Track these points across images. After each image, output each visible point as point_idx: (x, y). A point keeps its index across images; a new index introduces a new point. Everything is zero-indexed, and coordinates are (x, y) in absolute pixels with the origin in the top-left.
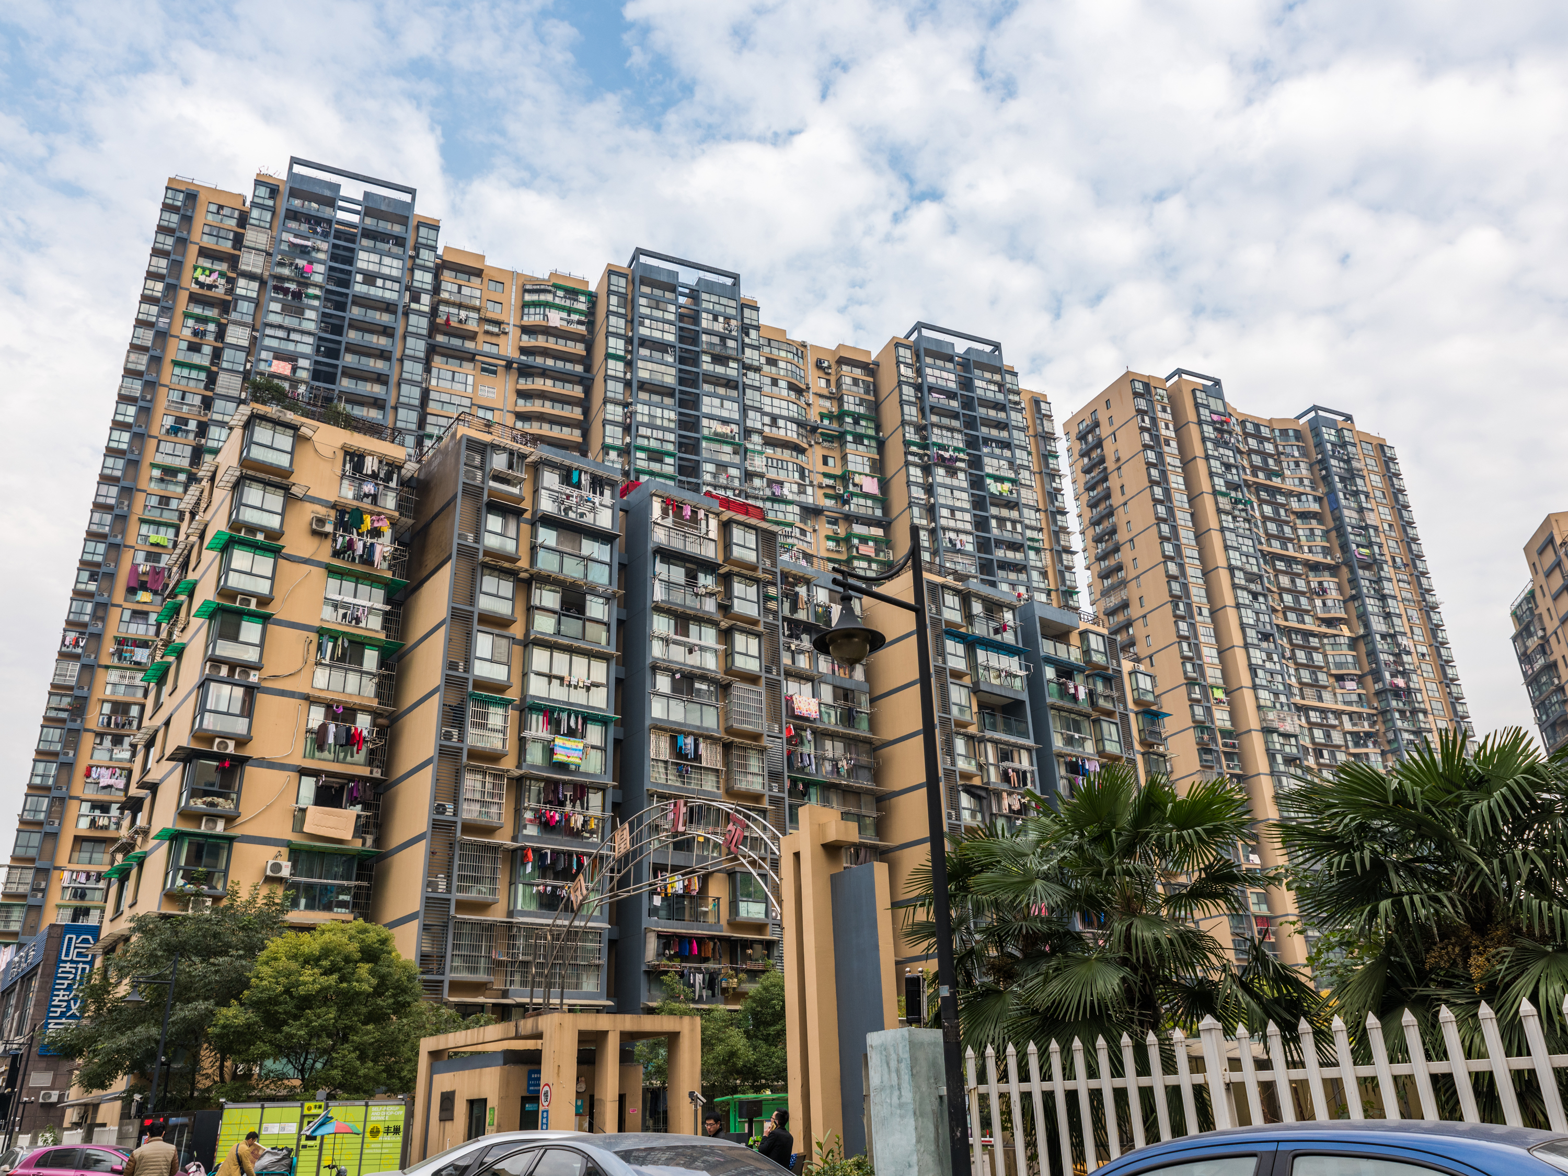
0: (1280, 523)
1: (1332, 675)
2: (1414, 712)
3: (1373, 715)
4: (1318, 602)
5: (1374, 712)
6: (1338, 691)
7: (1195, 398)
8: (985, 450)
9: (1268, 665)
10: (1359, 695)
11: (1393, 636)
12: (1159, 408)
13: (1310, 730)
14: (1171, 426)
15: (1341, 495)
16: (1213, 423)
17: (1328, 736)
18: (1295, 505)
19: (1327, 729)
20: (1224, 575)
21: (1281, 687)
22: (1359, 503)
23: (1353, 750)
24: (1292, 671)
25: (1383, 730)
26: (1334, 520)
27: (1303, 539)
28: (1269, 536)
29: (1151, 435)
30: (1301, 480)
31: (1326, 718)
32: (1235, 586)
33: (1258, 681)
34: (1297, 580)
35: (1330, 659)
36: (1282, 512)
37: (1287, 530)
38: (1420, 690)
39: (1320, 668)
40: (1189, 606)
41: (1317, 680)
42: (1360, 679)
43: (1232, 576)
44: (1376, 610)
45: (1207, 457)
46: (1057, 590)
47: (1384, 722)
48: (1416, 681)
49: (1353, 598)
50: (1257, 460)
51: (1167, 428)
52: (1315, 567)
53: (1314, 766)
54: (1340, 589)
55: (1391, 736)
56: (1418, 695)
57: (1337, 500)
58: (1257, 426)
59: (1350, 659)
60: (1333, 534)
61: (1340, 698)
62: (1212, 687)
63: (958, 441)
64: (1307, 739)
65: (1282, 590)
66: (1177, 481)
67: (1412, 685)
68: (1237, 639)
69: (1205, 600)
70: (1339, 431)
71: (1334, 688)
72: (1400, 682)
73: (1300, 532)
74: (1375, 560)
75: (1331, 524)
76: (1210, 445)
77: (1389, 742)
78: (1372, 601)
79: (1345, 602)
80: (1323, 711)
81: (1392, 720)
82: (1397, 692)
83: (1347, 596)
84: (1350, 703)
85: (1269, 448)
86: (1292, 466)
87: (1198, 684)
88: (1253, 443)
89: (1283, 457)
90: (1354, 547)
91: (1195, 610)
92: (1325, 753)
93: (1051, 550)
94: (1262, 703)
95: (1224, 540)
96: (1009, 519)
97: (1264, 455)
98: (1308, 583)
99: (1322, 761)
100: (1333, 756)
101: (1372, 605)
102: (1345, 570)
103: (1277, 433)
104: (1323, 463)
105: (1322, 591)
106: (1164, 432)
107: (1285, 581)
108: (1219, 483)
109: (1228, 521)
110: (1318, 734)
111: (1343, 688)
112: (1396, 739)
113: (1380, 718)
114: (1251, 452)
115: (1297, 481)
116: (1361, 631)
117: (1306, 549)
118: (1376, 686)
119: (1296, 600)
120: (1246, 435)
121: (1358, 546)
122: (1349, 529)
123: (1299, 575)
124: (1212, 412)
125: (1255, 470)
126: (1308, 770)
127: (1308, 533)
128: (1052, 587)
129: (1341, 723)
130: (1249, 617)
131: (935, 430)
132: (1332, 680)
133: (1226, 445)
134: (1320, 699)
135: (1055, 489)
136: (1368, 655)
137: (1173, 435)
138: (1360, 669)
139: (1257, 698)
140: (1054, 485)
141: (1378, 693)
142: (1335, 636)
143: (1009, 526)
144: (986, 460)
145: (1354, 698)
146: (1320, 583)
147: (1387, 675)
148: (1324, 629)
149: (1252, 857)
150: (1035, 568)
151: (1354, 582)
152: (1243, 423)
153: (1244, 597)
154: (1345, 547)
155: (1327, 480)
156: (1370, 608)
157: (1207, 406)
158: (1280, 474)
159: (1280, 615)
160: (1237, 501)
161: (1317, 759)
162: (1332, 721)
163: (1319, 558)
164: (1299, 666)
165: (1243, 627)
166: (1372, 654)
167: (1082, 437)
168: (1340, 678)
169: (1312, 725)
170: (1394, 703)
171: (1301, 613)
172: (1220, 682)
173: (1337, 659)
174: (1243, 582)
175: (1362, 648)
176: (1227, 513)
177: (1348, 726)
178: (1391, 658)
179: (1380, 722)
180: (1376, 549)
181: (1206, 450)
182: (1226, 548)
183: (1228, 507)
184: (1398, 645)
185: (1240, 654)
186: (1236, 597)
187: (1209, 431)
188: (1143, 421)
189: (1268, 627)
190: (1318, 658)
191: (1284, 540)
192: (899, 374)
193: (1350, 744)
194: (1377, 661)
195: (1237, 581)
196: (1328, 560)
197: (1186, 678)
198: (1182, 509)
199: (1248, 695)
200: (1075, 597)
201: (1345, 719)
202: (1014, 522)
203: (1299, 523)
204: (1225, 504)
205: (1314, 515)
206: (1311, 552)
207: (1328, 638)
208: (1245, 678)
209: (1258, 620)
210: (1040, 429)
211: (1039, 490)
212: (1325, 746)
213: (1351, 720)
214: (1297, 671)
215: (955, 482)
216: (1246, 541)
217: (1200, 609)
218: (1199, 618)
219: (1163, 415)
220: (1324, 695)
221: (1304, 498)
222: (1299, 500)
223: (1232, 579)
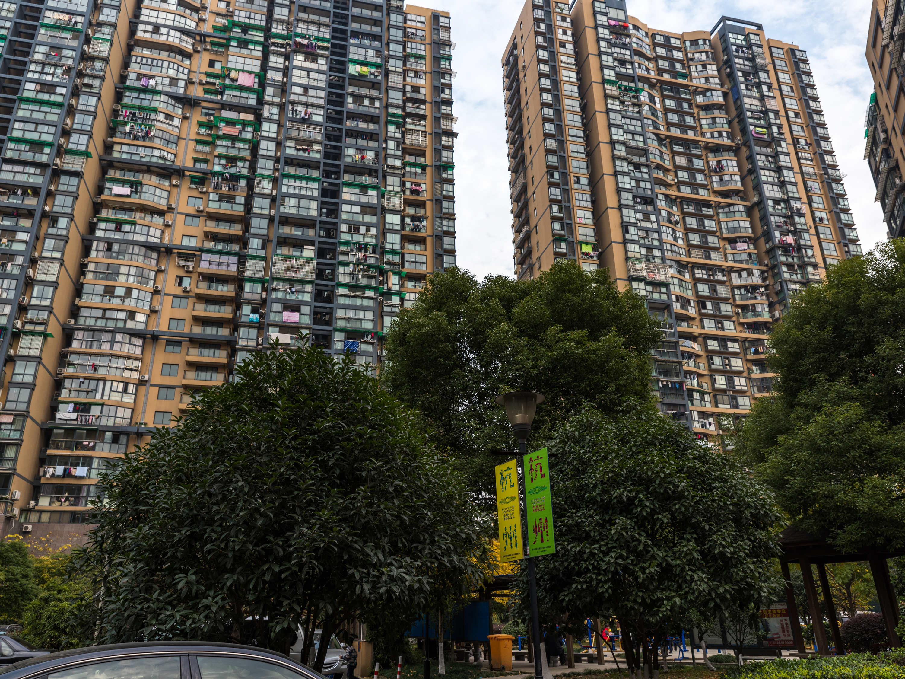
0: (681, 113)
1: (724, 239)
2: (804, 265)
3: (764, 271)
5: (764, 268)
6: (729, 251)
7: (594, 8)
8: (352, 41)
9: (643, 224)
10: (750, 254)
11: (787, 201)
12: (559, 18)
13: (695, 285)
14: (569, 33)
15: (743, 87)
16: (609, 27)
17: (714, 290)
18: (699, 100)
19: (713, 284)
21: (656, 243)
22: (761, 92)
23: (738, 303)
24: (679, 234)
25: (772, 283)
26: (736, 109)
27: (705, 127)
28: (669, 125)
29: (545, 38)
30: (708, 79)
31: (713, 275)
32: (614, 158)
33: (628, 236)
34: (696, 161)
35: (723, 225)
36: (685, 105)
37: (689, 120)
38: (811, 247)
39: (712, 233)
40: (565, 176)
41: (707, 242)
42: (753, 240)
43: (613, 149)
44: (771, 180)
45: (600, 54)
46: (432, 167)
47: (773, 277)
48: (809, 240)
49: (751, 172)
50: (664, 64)
51: (565, 33)
52: (716, 149)
53: (695, 316)
54: (738, 165)
55: (778, 287)
56: (810, 252)
57: (739, 91)
58: (667, 38)
59: (744, 224)
60: (736, 120)
61: (730, 257)
62: (581, 243)
63: (325, 33)
64: (690, 293)
65: (677, 168)
66: (568, 76)
67: (802, 242)
68: (611, 201)
69: (584, 171)
70: (747, 37)
71: (725, 249)
72: (790, 239)
73: (703, 122)
74: (773, 138)
75: (734, 113)
76: (603, 44)
77: (777, 293)
78: (767, 173)
79: (742, 177)
80: (712, 269)
81: (780, 273)
82: (786, 249)
83: (745, 172)
84: (741, 262)
85: (679, 55)
86: (700, 68)
87: (565, 240)
88: (661, 51)
89: (691, 63)
90: (752, 128)
91: (572, 180)
92: (709, 305)
93: (431, 134)
94: (630, 254)
95: (609, 120)
96: (366, 97)
97: (672, 61)
98: (707, 163)
99: (703, 311)
100: (717, 306)
101: (765, 176)
102: (744, 150)
103: (688, 43)
104: (729, 63)
105: (719, 169)
106: (560, 36)
107: (681, 161)
108: (610, 74)
109: (615, 105)
110: (703, 288)
111: (734, 249)
112: (782, 291)
113: (770, 273)
114: (657, 58)
115: (703, 81)
116: (756, 199)
117: (709, 135)
118: (768, 246)
119: (692, 176)
120: (655, 45)
121: (756, 127)
122: (749, 114)
123: (699, 157)
124: (609, 18)
125: (660, 71)
127: (710, 121)
128: (428, 162)
129: (730, 279)
130: (627, 183)
131: (301, 25)
132: (723, 243)
133: (624, 46)
134: (709, 258)
135: (443, 84)
136: (761, 219)
137: (570, 39)
138: (754, 232)
139: (626, 251)
140: (443, 81)
141: (768, 251)
142: (731, 205)
143: (366, 102)
144: (352, 49)
145: (745, 257)
146: (719, 162)
147: (777, 234)
148: (719, 199)
150: (393, 139)
151: (751, 158)
152: (653, 36)
153: (623, 166)
154: (744, 131)
155: (731, 76)
156: (765, 179)
157: (605, 14)
158: (687, 75)
159: (674, 188)
160: (627, 89)
161: (698, 310)
162: (720, 277)
163: (719, 141)
164: (688, 230)
165: (619, 191)
166: (764, 219)
168: (733, 241)
169: (696, 281)
170: (783, 259)
171: (695, 186)
172: (592, 239)
173: (730, 225)
174: (623, 154)
175: (757, 214)
176: (614, 98)
177: (736, 281)
178: (782, 220)
179: (770, 277)
180: (775, 129)
181: (599, 48)
182: (610, 126)
183: (616, 93)
184: (791, 208)
185: (613, 215)
186: (615, 167)
187: (604, 33)
188: (539, 27)
189: (649, 192)
190: (710, 224)
191: (684, 128)
193: (738, 297)
194: (769, 224)
195: (616, 153)
196: (729, 142)
197: (554, 235)
198: (571, 98)
199: (617, 249)
200: (450, 172)
201: (734, 276)
202: (372, 99)
203: (702, 114)
204: (611, 90)
205: (719, 107)
206: (712, 137)
207: (723, 208)
208: (615, 234)
209: (638, 186)
210: (436, 37)
211: (428, 87)
212: (709, 298)
213: (740, 276)
214: (686, 235)
215: (314, 66)
216: (634, 122)
217: (578, 178)
218: (576, 186)
219: (562, 24)
220: (713, 255)
221: (708, 94)
222: (704, 96)
223: (613, 152)
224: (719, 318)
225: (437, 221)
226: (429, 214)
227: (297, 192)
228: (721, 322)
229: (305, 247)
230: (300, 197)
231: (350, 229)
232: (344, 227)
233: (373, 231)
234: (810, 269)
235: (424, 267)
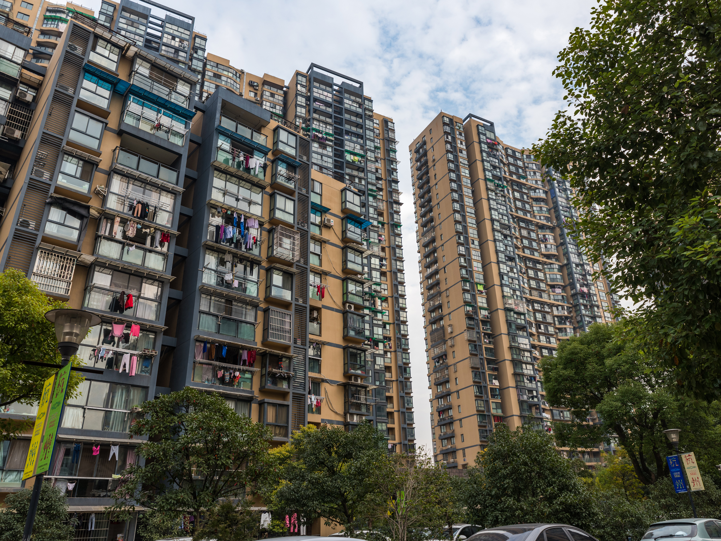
0: (524, 202)
1: (548, 285)
2: (592, 306)
3: (570, 308)
4: (543, 246)
5: (570, 306)
6: (551, 293)
7: (478, 129)
8: (346, 137)
9: (511, 274)
10: (563, 296)
11: (582, 265)
12: (458, 133)
13: (534, 313)
14: (464, 143)
15: (557, 190)
16: (487, 143)
17: (544, 317)
18: (532, 194)
19: (544, 314)
20: (488, 224)
21: (517, 287)
22: (567, 195)
23: (558, 326)
24: (526, 281)
25: (575, 316)
26: (553, 203)
27: (536, 212)
28: (517, 209)
29: (451, 145)
30: (536, 181)
31: (544, 308)
32: (494, 230)
33: (503, 282)
34: (532, 233)
35: (548, 276)
36: (525, 197)
37: (527, 206)
38: (596, 295)
39: (542, 281)
40: (466, 238)
41: (539, 287)
42: (564, 288)
43: (493, 224)
44: (573, 251)
45: (483, 161)
46: (388, 224)
47: (576, 311)
48: (593, 290)
49: (562, 244)
50: (513, 169)
51: (461, 143)
52: (542, 227)
53: (535, 333)
54: (555, 239)
55: (579, 318)
56: (595, 298)
57: (555, 192)
58: (514, 152)
59: (559, 277)
60: (553, 210)
61: (552, 297)
62: (477, 284)
63: (330, 130)
64: (532, 318)
65: (522, 237)
66: (465, 172)
67: (591, 292)
68: (493, 258)
69: (476, 236)
71: (549, 292)
72: (585, 289)
73: (535, 208)
75: (552, 205)
76: (484, 154)
77: (578, 322)
78: (571, 246)
79: (557, 247)
80: (542, 304)
81: (580, 310)
82: (583, 295)
83: (559, 244)
84: (558, 300)
85: (520, 163)
86: (532, 174)
87: (469, 281)
88: (511, 160)
89: (527, 169)
90: (563, 217)
91: (470, 241)
92: (542, 327)
93: (387, 202)
94: (505, 294)
95: (490, 205)
96: (357, 177)
97: (517, 167)
98: (538, 235)
99: (540, 330)
100: (546, 328)
101: (571, 248)
102: (558, 230)
103: (525, 156)
104: (548, 173)
105: (545, 240)
106: (459, 145)
107: (524, 233)
108: (489, 175)
109: (492, 195)
110: (539, 316)
111: (554, 292)
112: (581, 321)
113: (574, 309)
114: (509, 164)
115: (534, 182)
116: (565, 262)
117: (538, 218)
118: (572, 292)
119: (531, 243)
120: (507, 155)
121: (565, 216)
122: (561, 208)
123: (533, 231)
124: (487, 138)
125: (511, 173)
126: (531, 335)
127: (539, 209)
128: (386, 221)
129: (552, 311)
130: (501, 247)
131: (315, 122)
132: (548, 287)
133: (495, 156)
134: (541, 297)
135: (392, 168)
136: (568, 275)
137: (465, 148)
138: (564, 282)
139: (503, 291)
140: (392, 166)
141: (573, 296)
142: (551, 264)
143: (357, 180)
144: (347, 143)
145: (560, 297)
146: (544, 236)
147: (578, 285)
148: (545, 260)
149: (494, 381)
150: (372, 206)
151: (562, 235)
152: (506, 149)
153: (499, 236)
154: (558, 217)
155: (550, 182)
156: (570, 250)
157: (485, 135)
158: (525, 178)
159: (521, 250)
160: (498, 186)
161: (537, 330)
162: (547, 309)
163: (544, 222)
164: (529, 278)
165: (497, 252)
166: (571, 274)
168: (553, 287)
169: (535, 311)
170: (581, 301)
171: (532, 250)
172: (482, 282)
173: (552, 276)
174: (499, 228)
175: (566, 272)
176: (492, 191)
177: (556, 313)
178: (581, 277)
179: (573, 311)
180: (575, 219)
181: (482, 157)
182: (490, 209)
183: (493, 188)
184: (585, 270)
185: (494, 267)
186: (494, 236)
187: (485, 147)
188: (448, 138)
189: (512, 254)
190: (541, 275)
191: (525, 212)
192: (297, 90)
193: (557, 323)
194: (573, 278)
195: (495, 227)
196: (549, 224)
197: (462, 278)
198: (467, 187)
199: (497, 289)
200: (399, 229)
201: (554, 309)
202: (360, 179)
203: (534, 203)
204: (491, 186)
205: (543, 200)
206: (540, 219)
207: (547, 265)
208: (496, 280)
209: (506, 249)
210: (386, 136)
211: (383, 168)
212: (543, 323)
213: (558, 309)
214: (528, 280)
215: (325, 152)
216: (502, 207)
217: (473, 241)
218: (472, 246)
219: (460, 137)
220: (543, 295)
221: (537, 191)
222: (535, 192)
223: (493, 226)
224: (548, 336)
225: (393, 262)
226: (387, 256)
228: (549, 338)
233: (366, 269)
234: (596, 309)
235: (386, 292)
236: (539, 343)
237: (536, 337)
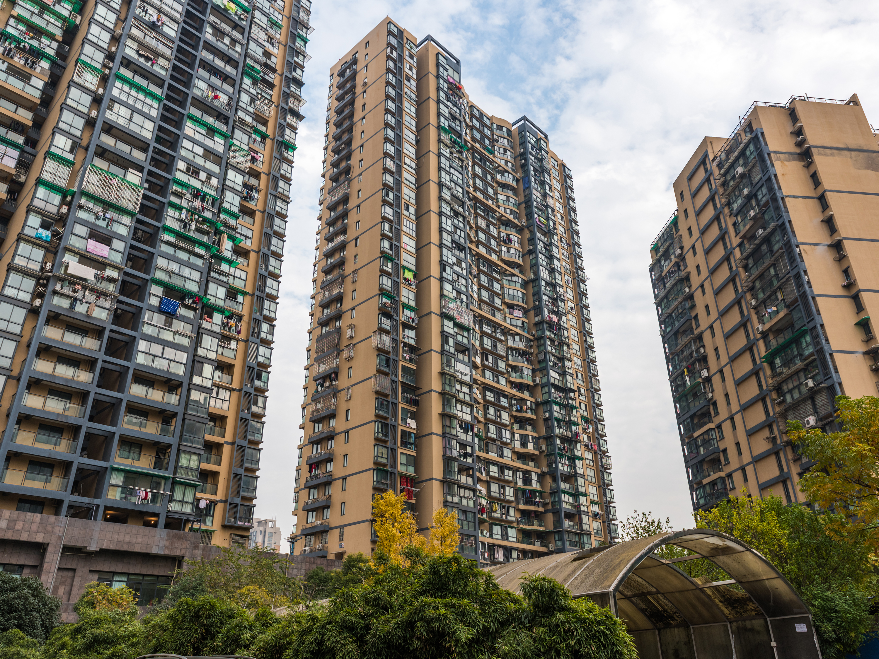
0: (485, 182)
1: (505, 303)
2: (561, 343)
3: (531, 340)
4: (504, 249)
5: (532, 338)
6: (508, 315)
7: (438, 59)
9: (456, 268)
10: (523, 322)
11: (554, 286)
12: (407, 53)
13: (481, 337)
14: (414, 71)
15: (533, 179)
16: (448, 82)
17: (495, 346)
18: (499, 177)
19: (495, 341)
20: (433, 189)
21: (463, 290)
22: (544, 190)
23: (511, 362)
24: (475, 288)
25: (536, 352)
26: (525, 196)
27: (500, 202)
28: (476, 188)
29: (395, 65)
30: (506, 162)
31: (495, 332)
32: (440, 198)
33: (445, 275)
34: (491, 227)
35: (506, 290)
36: (489, 177)
37: (490, 190)
38: (567, 330)
39: (498, 295)
40: (398, 198)
41: (493, 302)
42: (526, 312)
43: (441, 190)
44: (545, 264)
45: (438, 102)
46: (273, 140)
47: (538, 347)
48: (564, 322)
49: (530, 252)
50: (477, 135)
51: (411, 69)
52: (507, 223)
53: (480, 366)
54: (521, 243)
55: (541, 356)
56: (565, 332)
57: (529, 182)
58: (482, 114)
59: (520, 294)
60: (523, 205)
61: (508, 320)
62: (404, 268)
64: (478, 342)
65: (478, 228)
66: (409, 108)
67: (562, 323)
68: (434, 237)
69: (414, 202)
70: (538, 140)
71: (505, 312)
72: (555, 318)
73: (500, 196)
74: (549, 230)
75: (523, 199)
76: (442, 94)
77: (540, 362)
78: (543, 257)
79: (523, 255)
80: (495, 325)
81: (544, 345)
82: (551, 325)
83: (526, 251)
84: (516, 326)
85: (488, 133)
86: (502, 151)
87: (392, 261)
88: (476, 123)
89: (496, 143)
90: (536, 216)
91: (403, 206)
92: (490, 358)
93: (277, 107)
94: (445, 292)
95: (440, 163)
97: (483, 135)
98: (499, 233)
99: (486, 363)
100: (495, 361)
101: (542, 260)
102: (527, 232)
103: (495, 126)
104: (524, 155)
105: (508, 241)
106: (407, 70)
107: (482, 223)
108: (445, 123)
109: (446, 152)
110: (487, 342)
111: (512, 314)
112: (545, 360)
113: (536, 343)
114: (472, 128)
115: (503, 162)
116: (532, 276)
117: (503, 210)
118: (537, 319)
119: (488, 240)
120: (472, 116)
121: (539, 216)
122: (535, 203)
123: (494, 224)
124: (448, 75)
125: (474, 139)
126: (475, 366)
127: (504, 198)
128: (270, 133)
129: (506, 340)
130: (448, 225)
132: (504, 307)
133: (455, 104)
134: (493, 315)
135: (296, 62)
136: (534, 295)
137: (415, 76)
138: (527, 304)
139: (442, 288)
140: (297, 59)
141: (537, 324)
142: (513, 275)
143: (227, 41)
145: (519, 323)
146: (508, 235)
147: (546, 311)
148: (505, 267)
149: (409, 421)
150: (248, 92)
151: (532, 240)
152: (472, 107)
153: (446, 209)
154: (529, 216)
155: (524, 167)
156: (541, 261)
157: (446, 70)
158: (492, 153)
159: (475, 245)
160: (455, 142)
161: (482, 361)
162: (499, 336)
163: (511, 217)
164: (481, 286)
165: (441, 230)
166: (537, 294)
167: (341, 74)
168: (511, 307)
169: (483, 334)
170: (548, 333)
171: (490, 250)
172: (413, 267)
173: (511, 292)
174: (448, 198)
175: (531, 290)
176: (446, 145)
177: (511, 343)
178: (551, 301)
179: (535, 346)
180: (551, 223)
181: (438, 96)
182: (440, 169)
183: (448, 142)
184: (556, 293)
185: (434, 251)
186: (440, 207)
187: (444, 85)
188: (392, 53)
189: (462, 242)
190: (497, 287)
191: (487, 195)
193: (511, 357)
194: (540, 300)
195: (443, 194)
196: (516, 221)
197: (382, 252)
198: (409, 129)
199: (434, 284)
200: (290, 152)
201: (510, 338)
202: (234, 41)
203: (499, 189)
204: (445, 137)
205: (512, 189)
206: (505, 212)
207: (507, 275)
208: (435, 270)
209: (455, 232)
210: (295, 14)
211: (280, 56)
212: (492, 353)
213: (514, 339)
214: (479, 289)
216: (457, 174)
217: (408, 205)
218: (405, 212)
219: (410, 60)
220: (497, 314)
221: (506, 175)
222: (503, 175)
223: (440, 193)
224: (497, 373)
225: (270, 197)
226: (262, 186)
227: (131, 102)
228: (497, 377)
229: (130, 170)
230: (134, 110)
231: (188, 169)
232: (182, 165)
233: (214, 181)
234: (565, 348)
235: (249, 242)
236: (482, 379)
237: (480, 371)
